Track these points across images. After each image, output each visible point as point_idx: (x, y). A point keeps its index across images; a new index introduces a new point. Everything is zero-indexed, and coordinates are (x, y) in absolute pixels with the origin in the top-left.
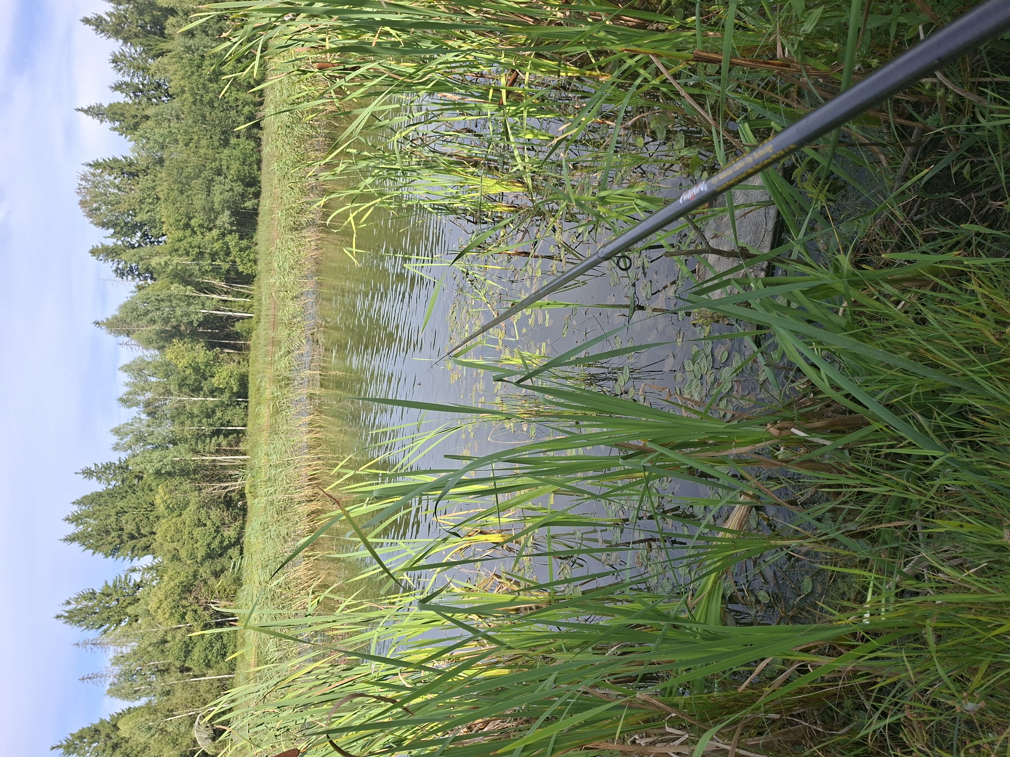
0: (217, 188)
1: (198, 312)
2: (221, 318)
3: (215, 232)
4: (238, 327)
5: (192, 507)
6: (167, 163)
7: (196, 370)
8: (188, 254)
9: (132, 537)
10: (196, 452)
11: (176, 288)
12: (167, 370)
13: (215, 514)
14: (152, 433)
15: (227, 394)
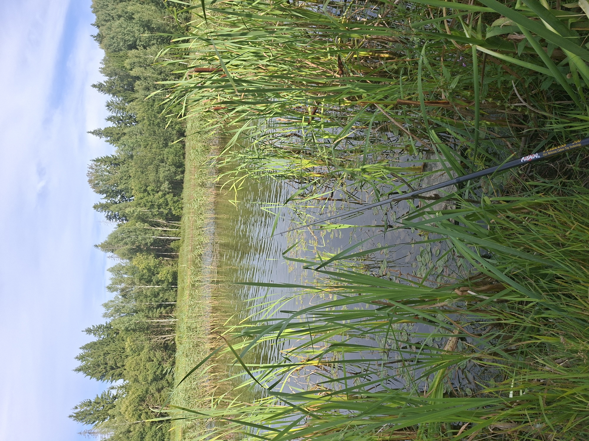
0: (161, 170)
1: (151, 238)
2: (163, 240)
3: (160, 193)
4: (172, 245)
5: (146, 350)
6: (135, 157)
7: (149, 270)
8: (145, 206)
9: (112, 368)
10: (148, 317)
11: (139, 225)
12: (133, 270)
13: (159, 354)
14: (123, 307)
15: (166, 283)
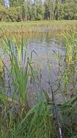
0: (72, 12)
1: (50, 11)
2: (50, 15)
3: (64, 13)
4: (48, 18)
5: (18, 13)
6: (75, 4)
7: (41, 11)
8: (60, 8)
9: (12, 3)
10: (27, 12)
11: (54, 7)
12: (40, 7)
13: (17, 17)
14: (30, 5)
15: (37, 17)
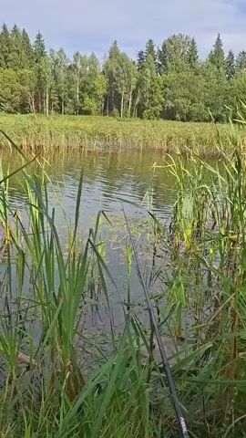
0: (184, 100)
1: (123, 91)
2: (120, 100)
3: (163, 99)
4: (115, 110)
5: (22, 87)
6: (196, 77)
7: (93, 90)
8: (152, 86)
9: (6, 57)
10: (51, 89)
11: (134, 80)
12: (92, 75)
13: (18, 99)
14: (60, 67)
15: (81, 105)
